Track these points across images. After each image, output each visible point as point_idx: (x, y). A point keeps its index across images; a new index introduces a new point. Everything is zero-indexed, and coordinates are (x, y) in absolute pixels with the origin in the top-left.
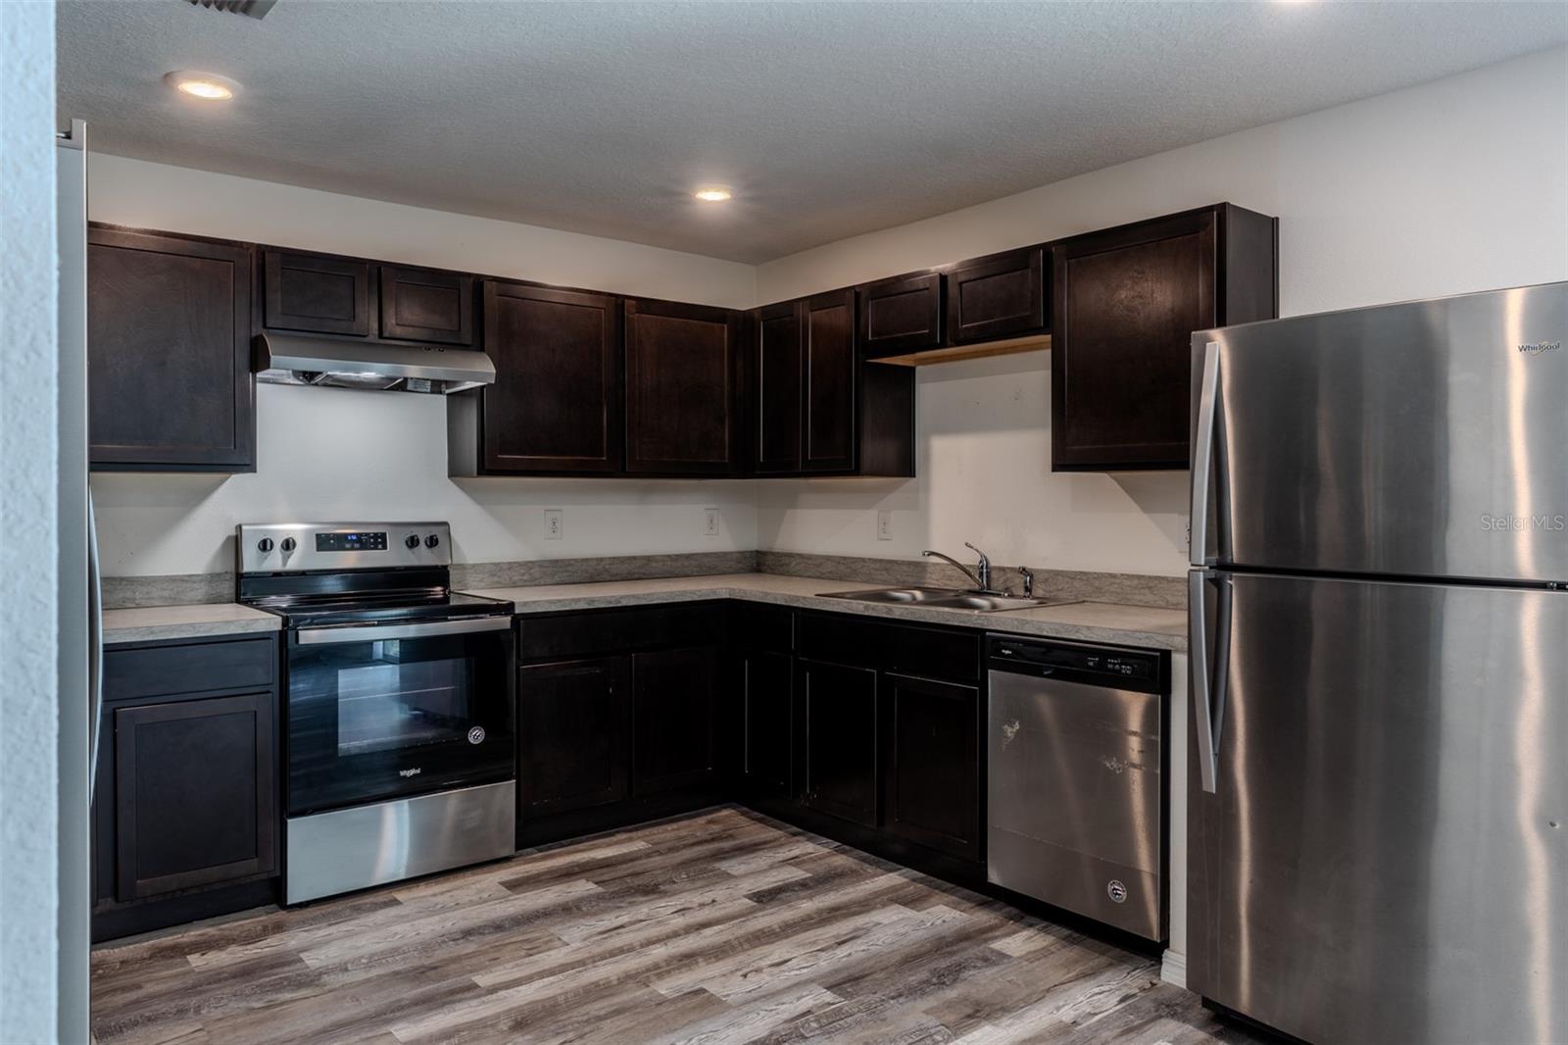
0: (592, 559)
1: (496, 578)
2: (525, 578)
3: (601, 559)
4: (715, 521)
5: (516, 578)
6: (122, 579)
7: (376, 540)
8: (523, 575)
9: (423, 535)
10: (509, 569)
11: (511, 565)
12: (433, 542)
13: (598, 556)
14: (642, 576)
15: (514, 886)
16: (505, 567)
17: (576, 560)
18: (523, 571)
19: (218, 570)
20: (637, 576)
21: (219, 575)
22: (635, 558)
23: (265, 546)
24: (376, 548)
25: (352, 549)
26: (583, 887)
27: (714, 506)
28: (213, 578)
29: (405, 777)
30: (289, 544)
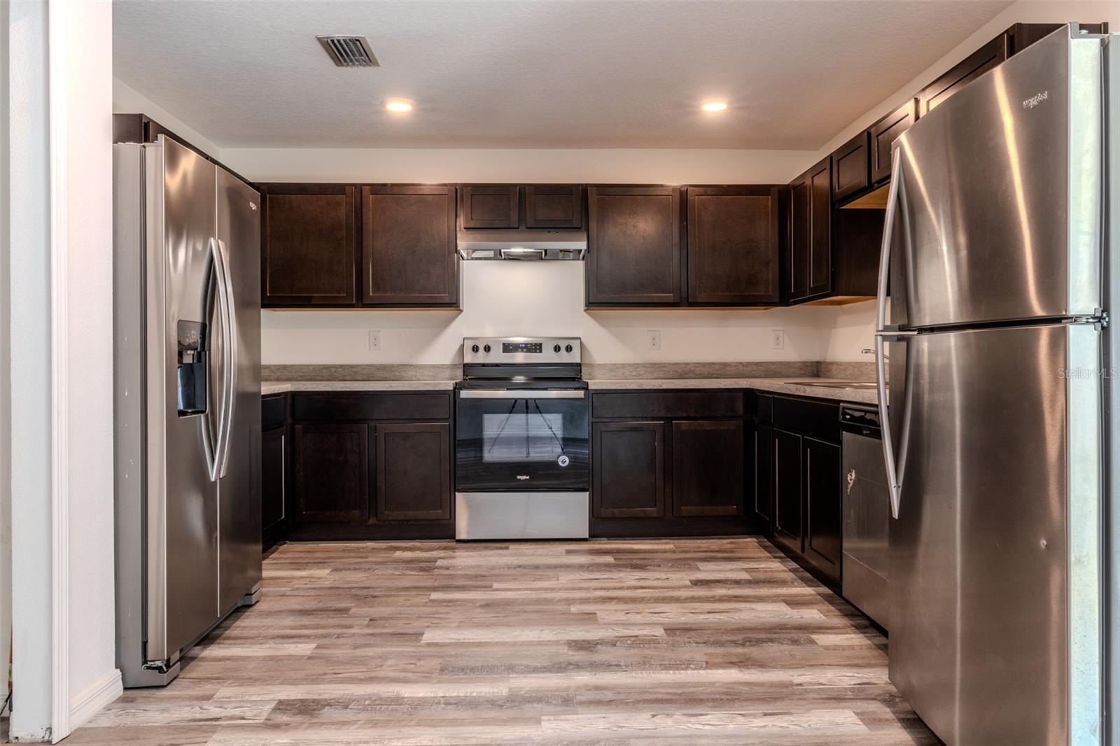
0: (681, 364)
1: (613, 373)
2: (633, 374)
3: (688, 364)
4: (781, 339)
5: (627, 374)
6: (411, 365)
7: (536, 347)
8: (632, 372)
9: (563, 345)
10: (622, 368)
11: (623, 366)
12: (569, 349)
13: (686, 362)
14: (720, 376)
15: (568, 552)
16: (620, 366)
17: (669, 364)
18: (631, 370)
19: (457, 363)
20: (715, 376)
21: (456, 365)
22: (713, 364)
23: (475, 349)
24: (536, 352)
25: (522, 351)
26: (609, 559)
27: (781, 328)
28: (453, 366)
29: (520, 480)
30: (487, 349)
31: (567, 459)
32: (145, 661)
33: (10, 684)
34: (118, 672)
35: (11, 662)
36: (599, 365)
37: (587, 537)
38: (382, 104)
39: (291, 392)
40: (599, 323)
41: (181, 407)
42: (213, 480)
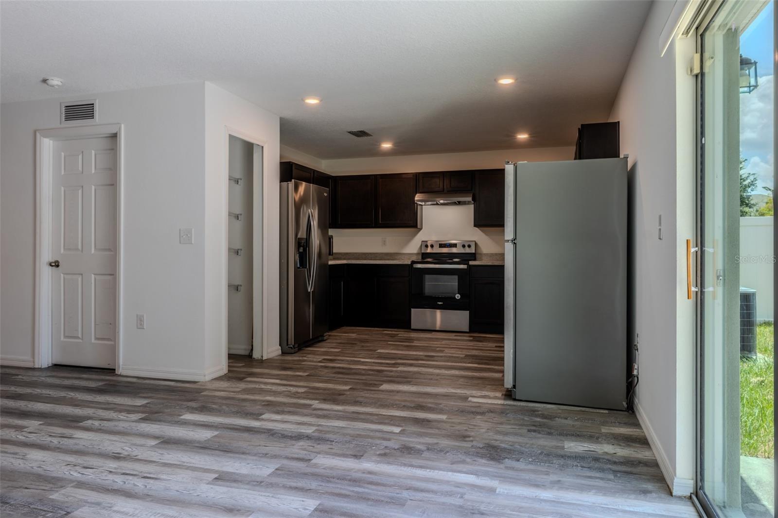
1: (491, 258)
2: (501, 258)
5: (498, 258)
6: (399, 253)
7: (454, 245)
9: (466, 244)
11: (496, 254)
12: (469, 246)
18: (500, 256)
19: (419, 252)
23: (427, 246)
24: (454, 248)
25: (448, 247)
26: (471, 338)
28: (417, 254)
29: (439, 304)
30: (432, 246)
31: (459, 296)
32: (288, 345)
33: (252, 346)
34: (280, 347)
35: (252, 338)
36: (485, 254)
37: (468, 331)
38: (380, 145)
39: (346, 264)
40: (485, 234)
41: (299, 266)
42: (309, 291)
